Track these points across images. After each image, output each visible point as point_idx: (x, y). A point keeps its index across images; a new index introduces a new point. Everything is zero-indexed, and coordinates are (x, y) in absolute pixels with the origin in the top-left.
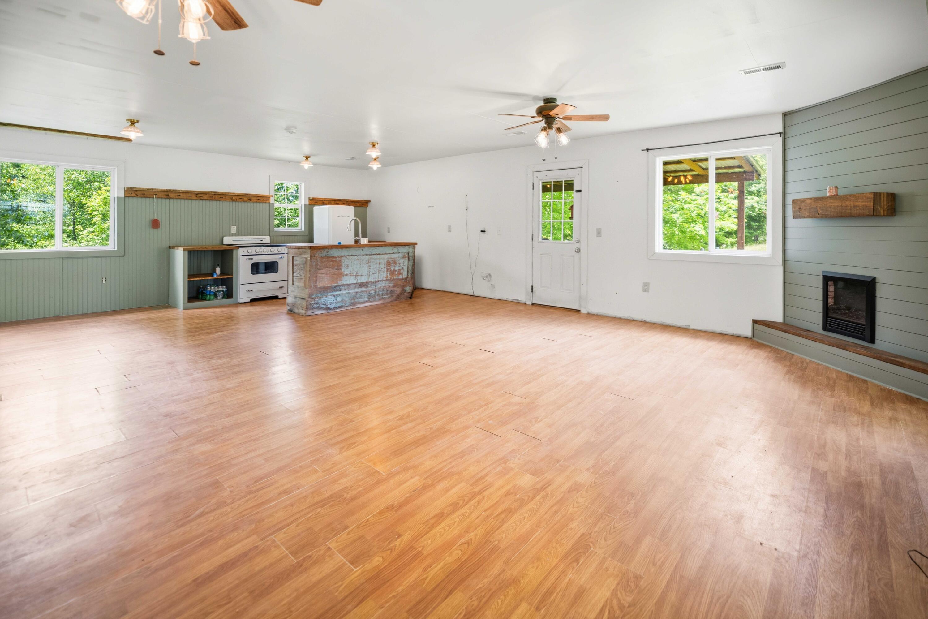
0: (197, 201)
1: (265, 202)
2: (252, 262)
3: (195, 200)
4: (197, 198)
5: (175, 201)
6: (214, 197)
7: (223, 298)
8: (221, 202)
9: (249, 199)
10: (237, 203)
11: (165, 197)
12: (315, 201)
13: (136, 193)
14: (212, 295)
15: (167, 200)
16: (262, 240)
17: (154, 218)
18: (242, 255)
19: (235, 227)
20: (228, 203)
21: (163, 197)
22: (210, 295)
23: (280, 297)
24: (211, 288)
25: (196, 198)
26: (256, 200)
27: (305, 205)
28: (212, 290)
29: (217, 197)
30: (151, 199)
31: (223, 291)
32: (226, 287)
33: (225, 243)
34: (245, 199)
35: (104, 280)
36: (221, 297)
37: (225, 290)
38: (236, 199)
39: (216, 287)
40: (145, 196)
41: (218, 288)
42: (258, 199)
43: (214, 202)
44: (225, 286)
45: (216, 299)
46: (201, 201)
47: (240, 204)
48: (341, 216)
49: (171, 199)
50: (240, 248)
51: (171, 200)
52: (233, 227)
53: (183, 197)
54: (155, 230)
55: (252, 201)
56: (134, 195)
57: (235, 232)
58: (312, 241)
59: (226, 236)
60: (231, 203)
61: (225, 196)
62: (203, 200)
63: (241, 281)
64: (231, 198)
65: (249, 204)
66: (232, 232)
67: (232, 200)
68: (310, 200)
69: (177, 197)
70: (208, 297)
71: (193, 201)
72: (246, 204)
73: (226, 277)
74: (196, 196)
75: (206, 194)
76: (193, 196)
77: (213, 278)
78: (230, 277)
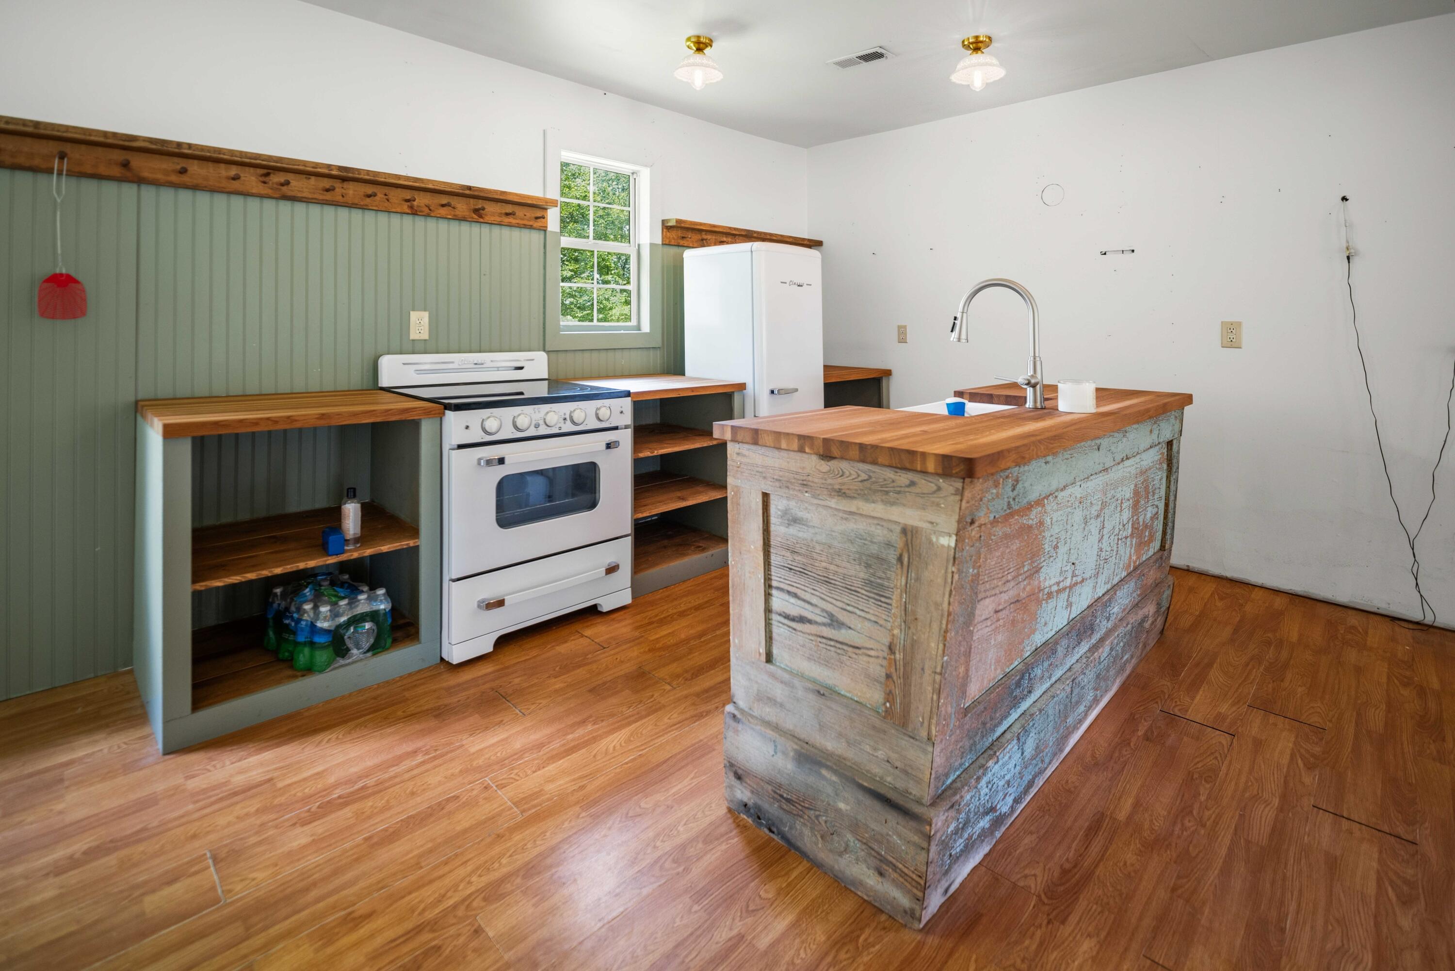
0: (270, 205)
1: (531, 227)
2: (501, 472)
3: (261, 196)
4: (270, 192)
5: (166, 195)
6: (338, 190)
7: (376, 648)
8: (370, 216)
9: (476, 211)
10: (431, 223)
11: (116, 171)
12: (680, 233)
14: (323, 647)
15: (130, 190)
16: (521, 368)
17: (58, 271)
18: (461, 447)
19: (426, 315)
20: (396, 219)
21: (103, 169)
22: (312, 644)
23: (605, 608)
24: (316, 607)
25: (261, 189)
26: (500, 215)
27: (652, 245)
28: (319, 624)
29: (352, 191)
30: (42, 178)
31: (373, 616)
32: (389, 593)
33: (384, 382)
34: (462, 206)
36: (366, 644)
37: (383, 606)
38: (428, 206)
39: (343, 603)
40: (7, 158)
41: (353, 602)
42: (507, 214)
43: (343, 212)
44: (381, 592)
45: (342, 662)
46: (285, 207)
47: (443, 225)
48: (792, 283)
49: (144, 188)
50: (448, 413)
51: (148, 193)
52: (414, 316)
53: (208, 179)
55: (487, 219)
57: (425, 336)
58: (677, 368)
59: (388, 354)
60: (408, 220)
61: (386, 190)
62: (293, 199)
63: (455, 566)
64: (407, 201)
65: (475, 228)
66: (412, 337)
67: (411, 207)
68: (666, 227)
69: (174, 178)
70: (303, 657)
71: (253, 204)
72: (465, 227)
73: (389, 548)
74: (264, 183)
75: (305, 176)
76: (250, 179)
77: (326, 561)
78: (407, 544)
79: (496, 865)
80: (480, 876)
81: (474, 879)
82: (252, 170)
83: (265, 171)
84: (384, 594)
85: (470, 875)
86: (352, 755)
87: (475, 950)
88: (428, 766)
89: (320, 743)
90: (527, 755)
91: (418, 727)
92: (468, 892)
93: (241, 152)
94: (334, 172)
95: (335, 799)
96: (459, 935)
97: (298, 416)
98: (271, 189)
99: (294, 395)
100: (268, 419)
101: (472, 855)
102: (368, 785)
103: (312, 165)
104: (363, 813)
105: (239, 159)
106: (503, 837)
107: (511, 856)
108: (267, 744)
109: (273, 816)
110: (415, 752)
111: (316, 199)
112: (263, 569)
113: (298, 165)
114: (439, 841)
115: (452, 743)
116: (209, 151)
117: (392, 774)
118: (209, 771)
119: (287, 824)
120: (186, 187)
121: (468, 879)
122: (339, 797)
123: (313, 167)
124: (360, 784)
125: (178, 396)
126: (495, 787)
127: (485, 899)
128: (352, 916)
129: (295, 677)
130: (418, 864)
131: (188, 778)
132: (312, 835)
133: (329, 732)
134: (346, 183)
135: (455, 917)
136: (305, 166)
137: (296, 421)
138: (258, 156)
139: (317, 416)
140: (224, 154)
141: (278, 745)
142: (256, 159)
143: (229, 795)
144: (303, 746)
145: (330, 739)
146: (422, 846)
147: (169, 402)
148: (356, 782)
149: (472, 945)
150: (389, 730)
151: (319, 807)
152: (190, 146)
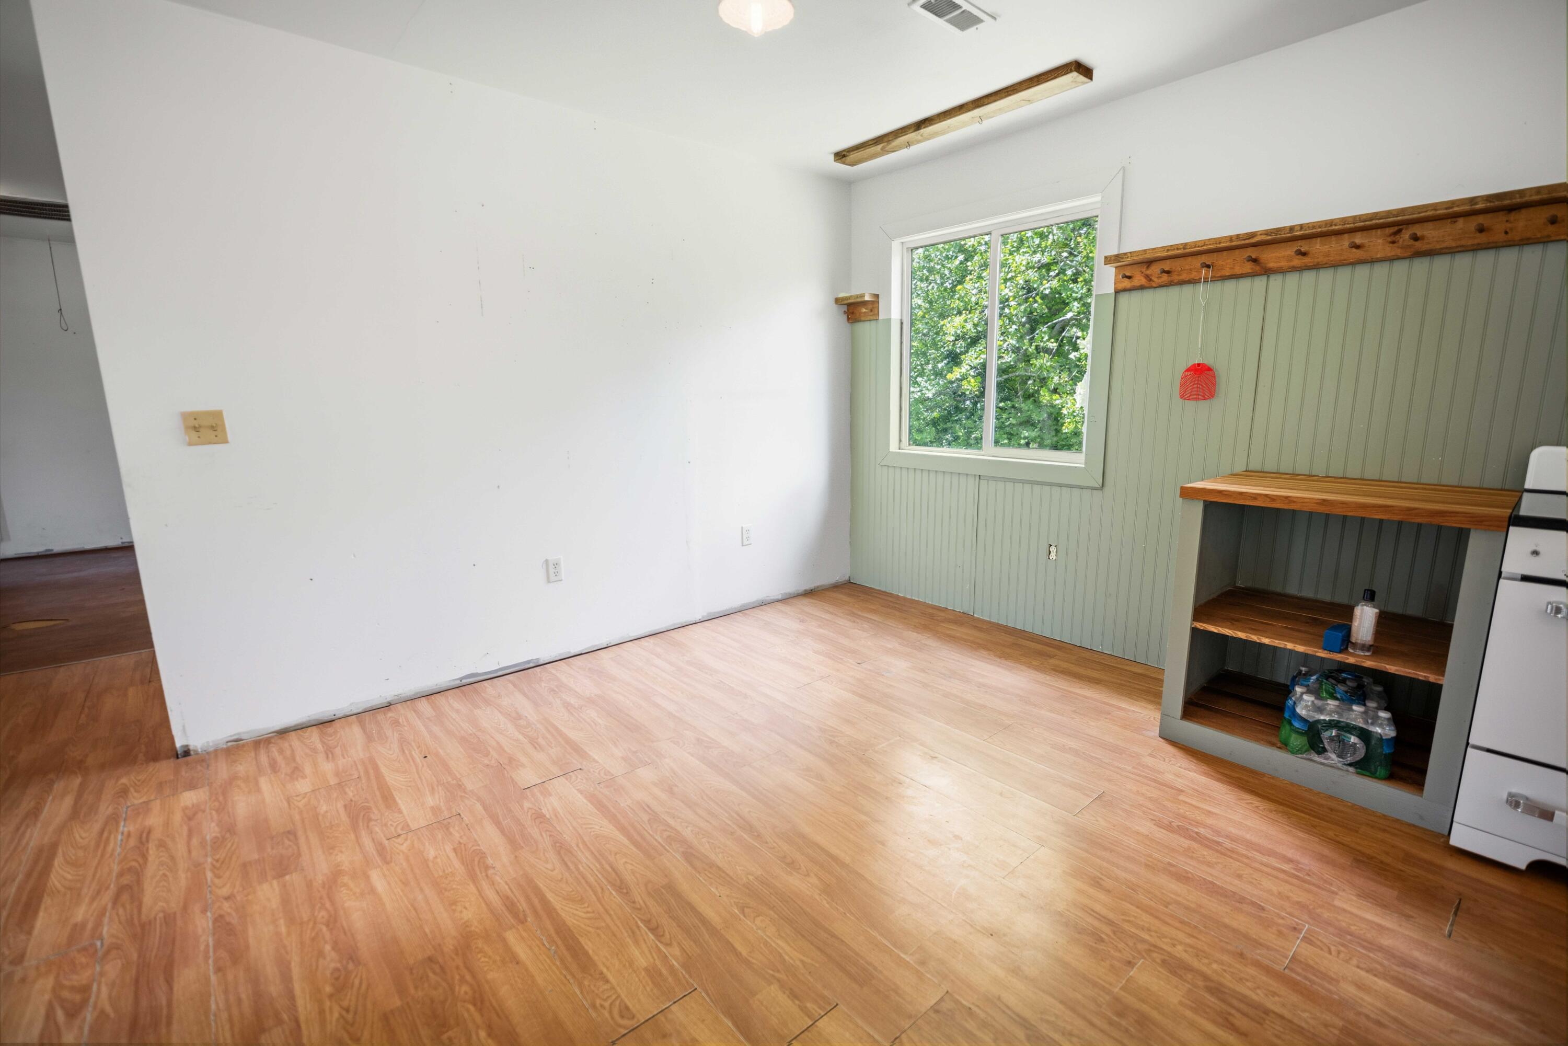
0: (1400, 268)
3: (1391, 259)
4: (1399, 252)
5: (1292, 279)
6: (1500, 227)
13: (1149, 272)
15: (1260, 283)
17: (1197, 362)
18: (1525, 578)
21: (1238, 270)
25: (1389, 251)
32: (1394, 721)
35: (1053, 549)
40: (1175, 278)
43: (1508, 255)
49: (1271, 277)
50: (1518, 528)
51: (1276, 281)
53: (1327, 255)
54: (1203, 404)
56: (1139, 280)
62: (1430, 253)
69: (1296, 262)
73: (1397, 670)
74: (1393, 242)
75: (1449, 220)
76: (1377, 244)
77: (1318, 652)
78: (1425, 676)
79: (1206, 961)
80: (1186, 951)
81: (1180, 948)
82: (1379, 232)
83: (1396, 228)
84: (1388, 719)
85: (1181, 943)
86: (1249, 823)
87: (1112, 966)
88: (1282, 876)
89: (1243, 799)
90: (1380, 954)
91: (1326, 851)
92: (1165, 947)
93: (1354, 217)
94: (1480, 206)
95: (1193, 831)
96: (1120, 951)
97: (1298, 498)
98: (1401, 248)
99: (1383, 483)
100: (1266, 495)
101: (1203, 939)
102: (1224, 845)
103: (1445, 206)
104: (1193, 852)
105: (1352, 225)
106: (1243, 959)
107: (1225, 971)
108: (1213, 774)
109: (1151, 807)
110: (1290, 861)
111: (1463, 246)
112: (1255, 634)
113: (1426, 211)
114: (1203, 910)
115: (1331, 885)
116: (1314, 227)
117: (1250, 855)
118: (1164, 761)
119: (1152, 817)
120: (1308, 268)
121: (1176, 943)
122: (1197, 833)
123: (1446, 209)
124: (1220, 840)
125: (1265, 470)
126: (1302, 936)
127: (1164, 961)
128: (1100, 881)
129: (1272, 744)
130: (1169, 903)
131: (1150, 755)
132: (1150, 833)
133: (1259, 799)
134: (1513, 214)
135: (1135, 944)
136: (1436, 210)
137: (1294, 502)
138: (1375, 216)
139: (1316, 501)
140: (1335, 225)
141: (1218, 780)
142: (1371, 220)
143: (1153, 779)
144: (1229, 792)
145: (1251, 803)
146: (1188, 900)
147: (1272, 475)
148: (1219, 836)
149: (1116, 963)
150: (1300, 834)
151: (1178, 826)
152: (1301, 226)
